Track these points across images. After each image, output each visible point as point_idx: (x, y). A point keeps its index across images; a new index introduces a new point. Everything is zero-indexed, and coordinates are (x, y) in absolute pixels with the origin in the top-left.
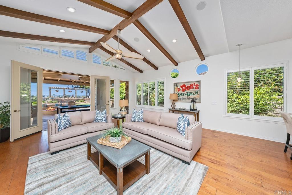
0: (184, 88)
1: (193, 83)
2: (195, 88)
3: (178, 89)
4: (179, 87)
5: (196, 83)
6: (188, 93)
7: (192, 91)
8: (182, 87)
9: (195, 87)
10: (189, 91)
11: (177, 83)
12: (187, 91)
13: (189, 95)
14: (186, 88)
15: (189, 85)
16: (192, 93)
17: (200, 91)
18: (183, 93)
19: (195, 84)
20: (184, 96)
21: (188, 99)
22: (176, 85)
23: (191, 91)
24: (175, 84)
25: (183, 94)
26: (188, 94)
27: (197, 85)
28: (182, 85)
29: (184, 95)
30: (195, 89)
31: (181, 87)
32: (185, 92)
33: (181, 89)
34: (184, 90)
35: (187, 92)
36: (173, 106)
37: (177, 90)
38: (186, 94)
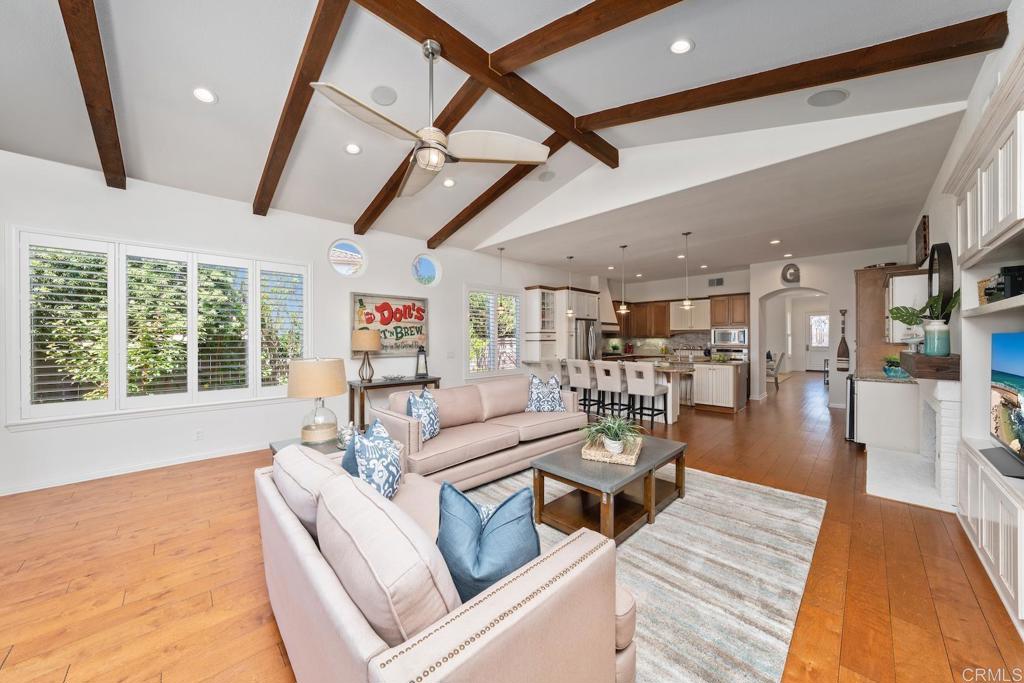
0: (386, 313)
1: (409, 303)
2: (416, 317)
3: (367, 314)
4: (370, 308)
5: (418, 304)
6: (399, 330)
7: (408, 325)
8: (381, 309)
9: (415, 313)
10: (400, 324)
11: (365, 295)
12: (394, 324)
13: (400, 335)
14: (392, 315)
15: (401, 308)
16: (408, 331)
17: (427, 324)
18: (383, 328)
19: (414, 305)
20: (386, 338)
21: (398, 347)
22: (361, 301)
23: (404, 323)
24: (355, 295)
25: (384, 332)
26: (397, 333)
27: (420, 310)
28: (380, 302)
29: (388, 334)
30: (417, 320)
31: (378, 309)
32: (390, 327)
33: (378, 316)
34: (385, 322)
35: (395, 328)
36: (366, 374)
37: (363, 318)
38: (392, 333)
